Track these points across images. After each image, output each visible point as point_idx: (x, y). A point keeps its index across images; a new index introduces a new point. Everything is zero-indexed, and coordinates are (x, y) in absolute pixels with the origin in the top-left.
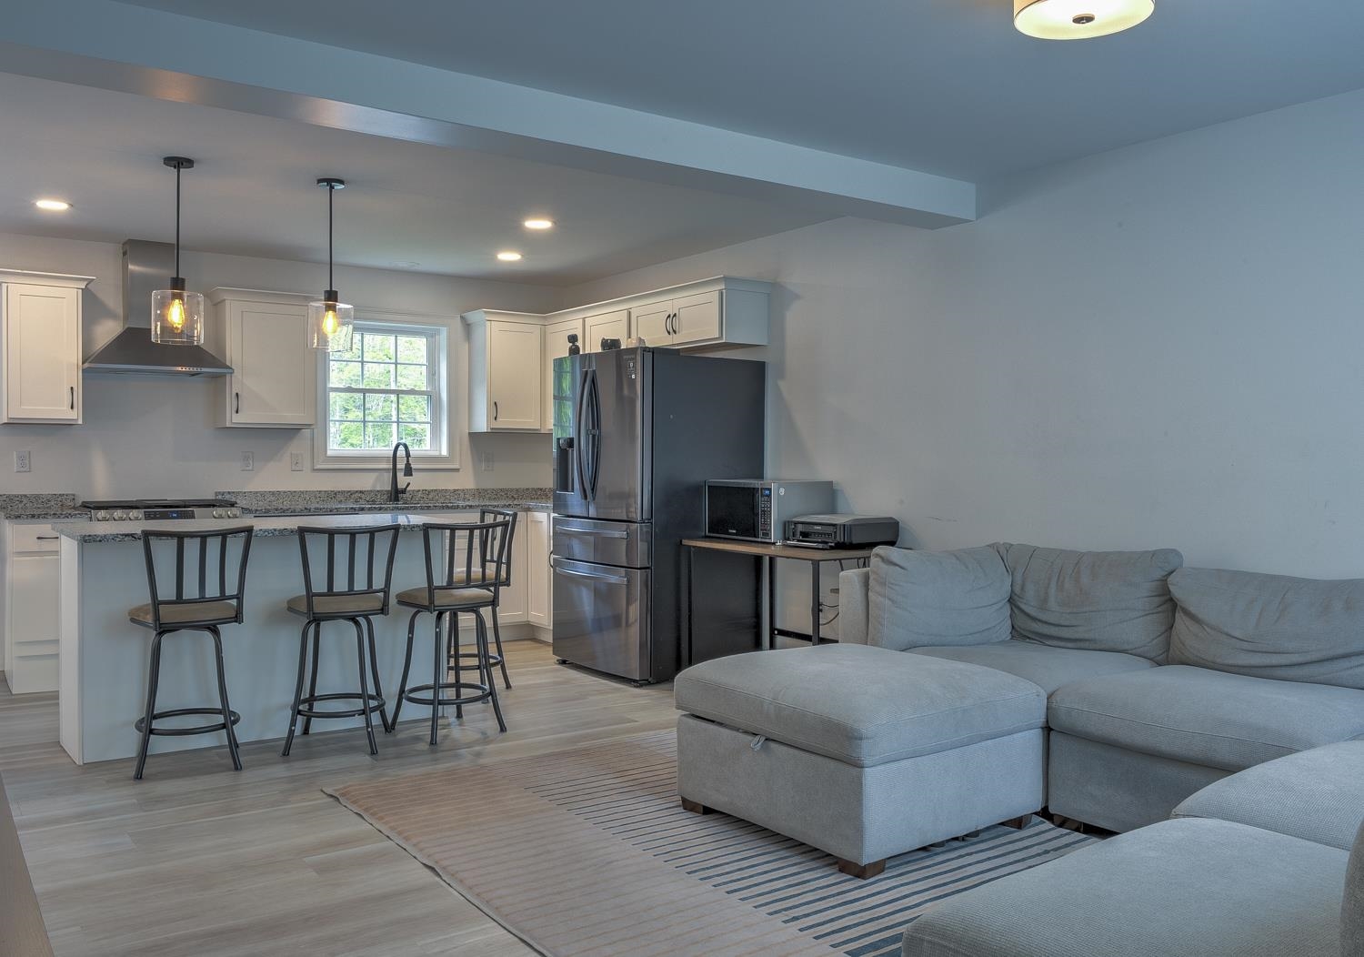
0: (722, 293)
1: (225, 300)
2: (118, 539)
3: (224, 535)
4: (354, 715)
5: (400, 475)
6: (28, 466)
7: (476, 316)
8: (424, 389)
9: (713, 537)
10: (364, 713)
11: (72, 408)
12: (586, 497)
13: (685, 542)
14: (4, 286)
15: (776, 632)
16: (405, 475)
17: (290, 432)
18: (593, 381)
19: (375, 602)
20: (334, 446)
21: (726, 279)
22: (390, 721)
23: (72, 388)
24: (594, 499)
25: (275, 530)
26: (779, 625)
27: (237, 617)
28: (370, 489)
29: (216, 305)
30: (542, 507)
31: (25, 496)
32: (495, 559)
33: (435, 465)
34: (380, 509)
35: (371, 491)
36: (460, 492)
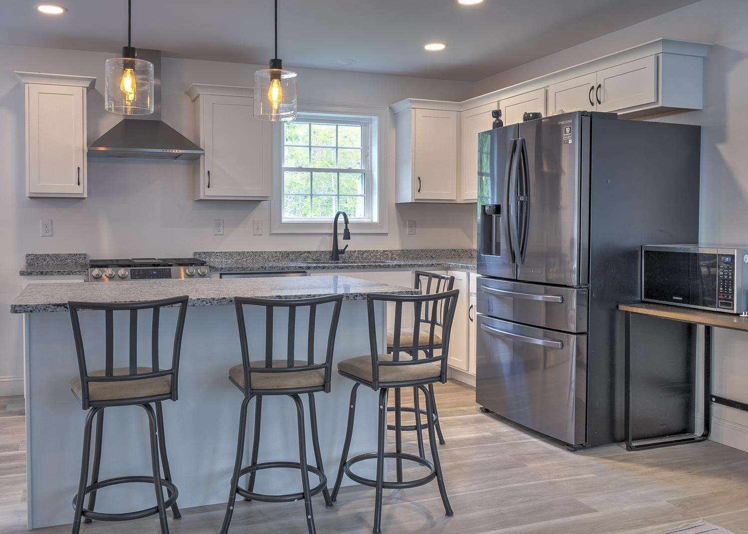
0: (658, 58)
1: (199, 95)
2: (50, 310)
3: (156, 306)
4: (293, 500)
5: (340, 238)
6: (50, 232)
7: (404, 105)
8: (358, 167)
9: (650, 303)
10: (303, 497)
11: (79, 184)
12: (514, 261)
13: (623, 308)
14: (27, 86)
15: (714, 399)
16: (344, 239)
17: (252, 203)
18: (523, 151)
19: (315, 379)
20: (288, 216)
21: (664, 41)
22: (330, 493)
23: (79, 168)
24: (523, 263)
25: (213, 299)
26: (716, 391)
27: (173, 394)
28: (315, 250)
29: (194, 101)
30: (462, 267)
31: (48, 255)
32: (430, 319)
33: (368, 230)
34: (324, 268)
35: (317, 251)
36: (389, 252)
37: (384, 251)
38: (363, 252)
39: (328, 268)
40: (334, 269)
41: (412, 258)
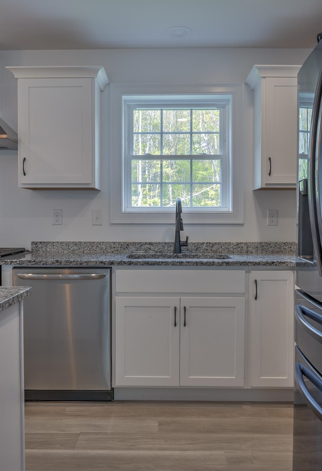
33: (222, 220)
34: (130, 264)
35: (159, 243)
36: (243, 245)
37: (238, 244)
38: (213, 245)
39: (136, 264)
40: (143, 265)
41: (273, 252)
